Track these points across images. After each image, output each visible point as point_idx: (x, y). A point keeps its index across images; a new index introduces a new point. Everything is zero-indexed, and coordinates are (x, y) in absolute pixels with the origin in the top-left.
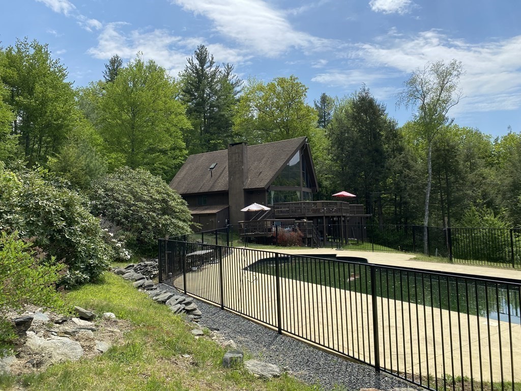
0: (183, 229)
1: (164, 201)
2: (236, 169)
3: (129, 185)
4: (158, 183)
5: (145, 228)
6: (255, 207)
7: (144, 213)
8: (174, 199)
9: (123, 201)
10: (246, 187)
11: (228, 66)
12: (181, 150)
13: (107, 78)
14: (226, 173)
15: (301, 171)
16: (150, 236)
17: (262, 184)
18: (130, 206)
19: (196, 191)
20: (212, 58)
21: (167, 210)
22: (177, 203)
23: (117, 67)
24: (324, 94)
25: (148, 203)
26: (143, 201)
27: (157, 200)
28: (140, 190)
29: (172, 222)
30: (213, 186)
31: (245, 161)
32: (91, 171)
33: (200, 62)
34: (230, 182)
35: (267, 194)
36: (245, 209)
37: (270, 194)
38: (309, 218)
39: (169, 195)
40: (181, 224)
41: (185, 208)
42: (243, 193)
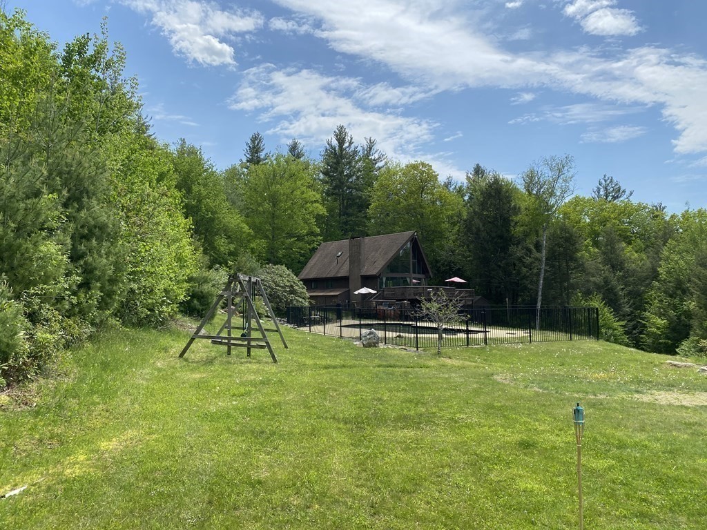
0: (302, 302)
1: (292, 286)
2: (355, 259)
3: (272, 277)
4: (289, 275)
5: (281, 302)
6: (364, 291)
7: (280, 293)
8: (298, 286)
9: (269, 287)
10: (362, 274)
11: (370, 141)
12: (316, 235)
13: (248, 156)
14: (348, 262)
15: (411, 260)
16: (283, 306)
17: (373, 272)
18: (273, 289)
19: (324, 276)
20: (351, 139)
21: (293, 292)
22: (300, 287)
23: (258, 145)
24: (478, 165)
25: (282, 287)
26: (280, 286)
27: (288, 286)
28: (278, 279)
29: (295, 299)
30: (338, 272)
31: (362, 252)
32: (252, 269)
33: (339, 143)
34: (350, 269)
35: (379, 280)
36: (356, 293)
37: (382, 279)
38: (409, 300)
39: (294, 283)
40: (300, 300)
41: (305, 291)
42: (360, 280)
